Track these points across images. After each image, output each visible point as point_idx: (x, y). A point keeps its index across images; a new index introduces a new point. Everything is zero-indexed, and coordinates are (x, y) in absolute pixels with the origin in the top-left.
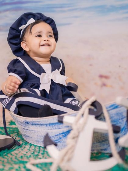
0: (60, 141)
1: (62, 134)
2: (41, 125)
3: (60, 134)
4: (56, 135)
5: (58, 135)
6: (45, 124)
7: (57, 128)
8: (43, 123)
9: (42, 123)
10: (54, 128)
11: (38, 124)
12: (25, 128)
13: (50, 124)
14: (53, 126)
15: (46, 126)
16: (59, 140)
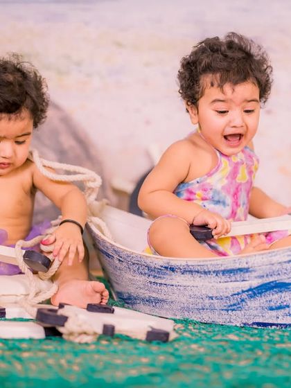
0: (241, 305)
1: (247, 291)
2: (205, 273)
3: (243, 292)
4: (235, 294)
5: (238, 294)
6: (214, 272)
7: (238, 279)
8: (210, 270)
9: (208, 269)
10: (233, 279)
11: (198, 272)
12: (159, 281)
13: (224, 272)
14: (232, 275)
15: (217, 275)
16: (239, 304)
